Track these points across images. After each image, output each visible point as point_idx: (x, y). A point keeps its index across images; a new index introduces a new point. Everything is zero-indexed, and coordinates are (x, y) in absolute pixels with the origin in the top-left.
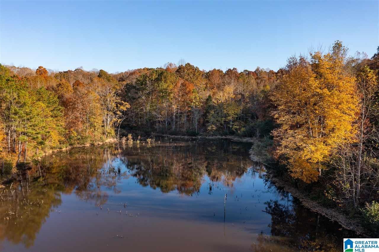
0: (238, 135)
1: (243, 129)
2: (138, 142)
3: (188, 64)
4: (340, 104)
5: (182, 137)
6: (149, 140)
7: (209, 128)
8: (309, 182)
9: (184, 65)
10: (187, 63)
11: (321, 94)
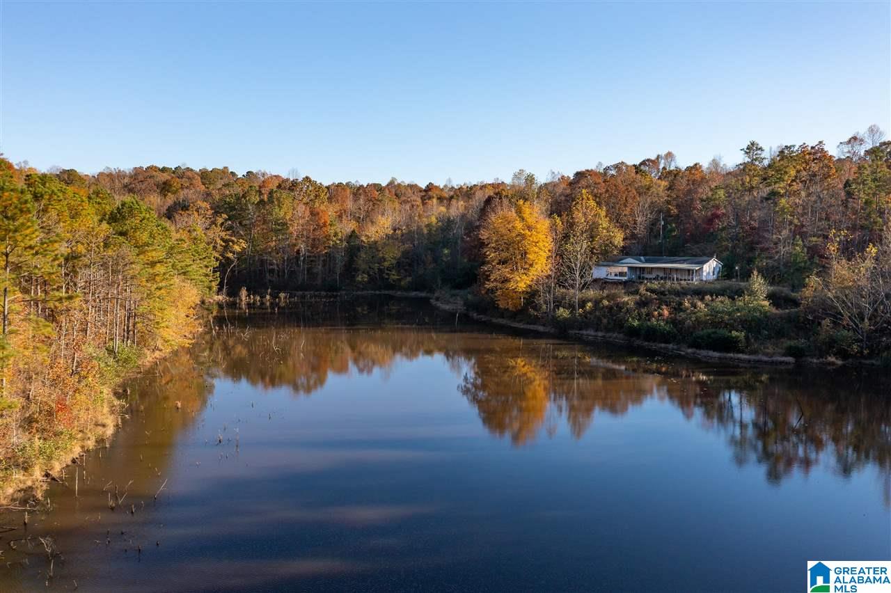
0: (401, 288)
1: (409, 279)
2: (268, 297)
3: (307, 178)
4: (537, 242)
5: (316, 293)
6: (282, 295)
7: (359, 278)
8: (514, 310)
9: (300, 179)
10: (304, 176)
11: (523, 234)
